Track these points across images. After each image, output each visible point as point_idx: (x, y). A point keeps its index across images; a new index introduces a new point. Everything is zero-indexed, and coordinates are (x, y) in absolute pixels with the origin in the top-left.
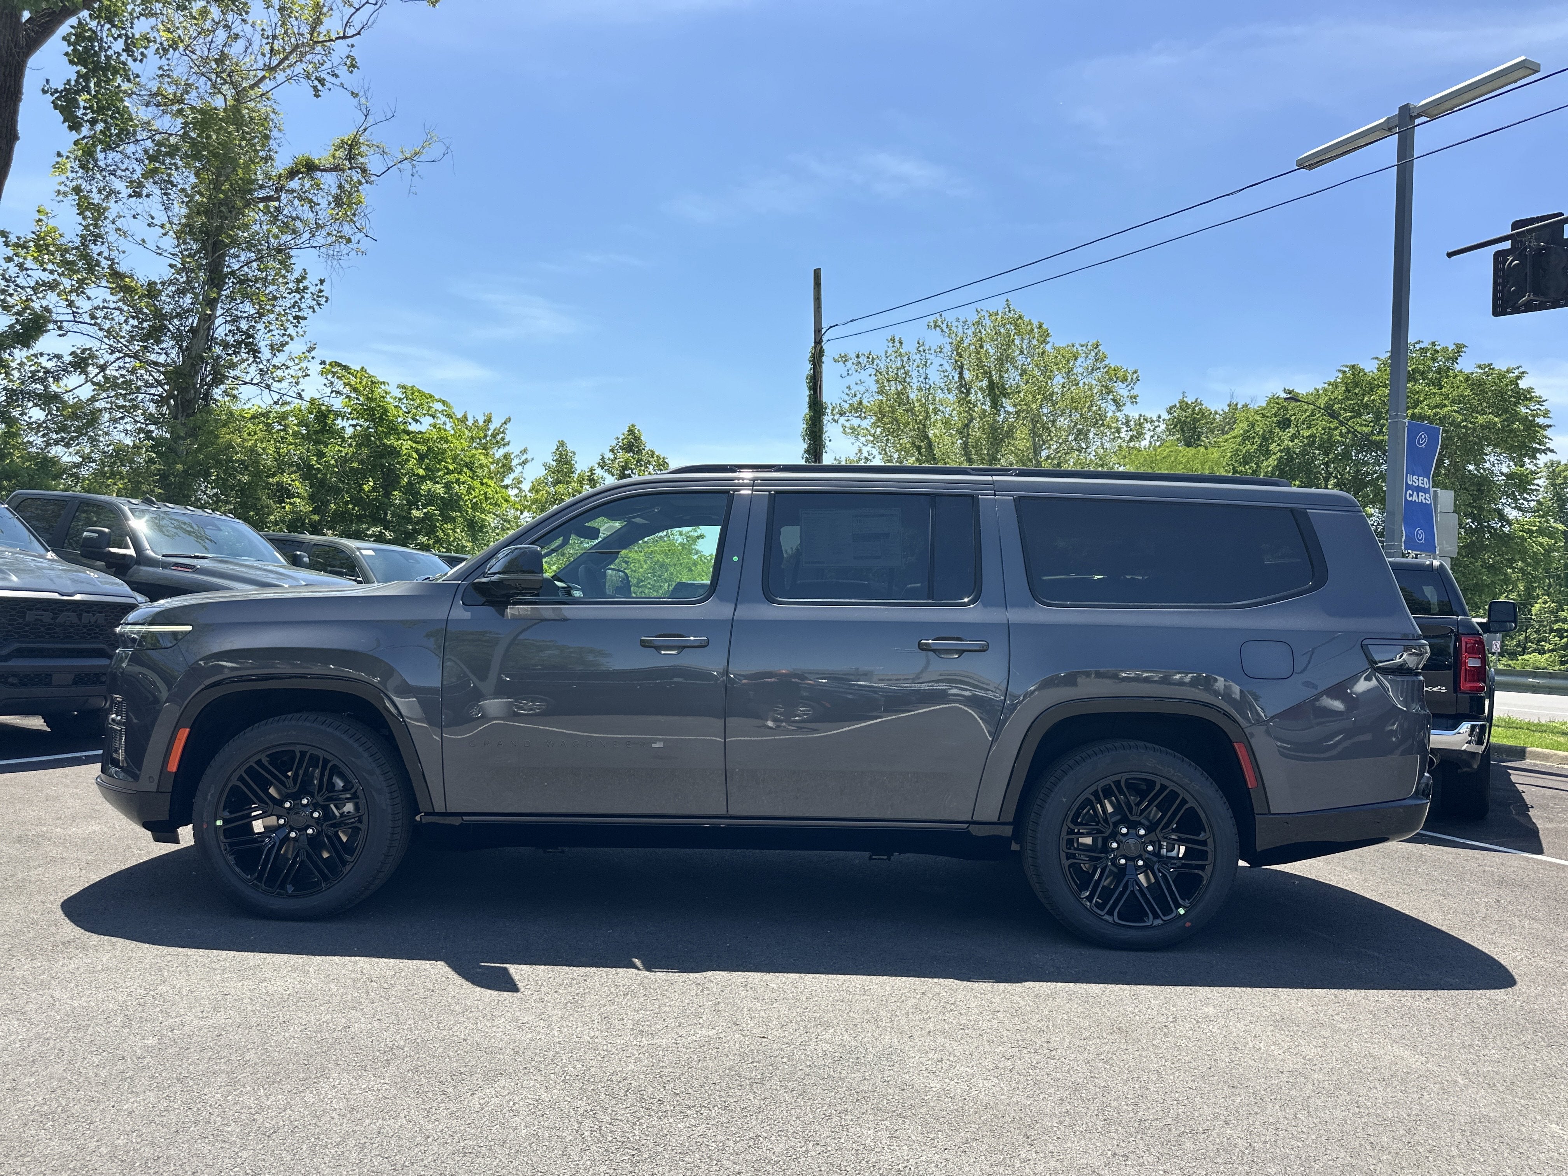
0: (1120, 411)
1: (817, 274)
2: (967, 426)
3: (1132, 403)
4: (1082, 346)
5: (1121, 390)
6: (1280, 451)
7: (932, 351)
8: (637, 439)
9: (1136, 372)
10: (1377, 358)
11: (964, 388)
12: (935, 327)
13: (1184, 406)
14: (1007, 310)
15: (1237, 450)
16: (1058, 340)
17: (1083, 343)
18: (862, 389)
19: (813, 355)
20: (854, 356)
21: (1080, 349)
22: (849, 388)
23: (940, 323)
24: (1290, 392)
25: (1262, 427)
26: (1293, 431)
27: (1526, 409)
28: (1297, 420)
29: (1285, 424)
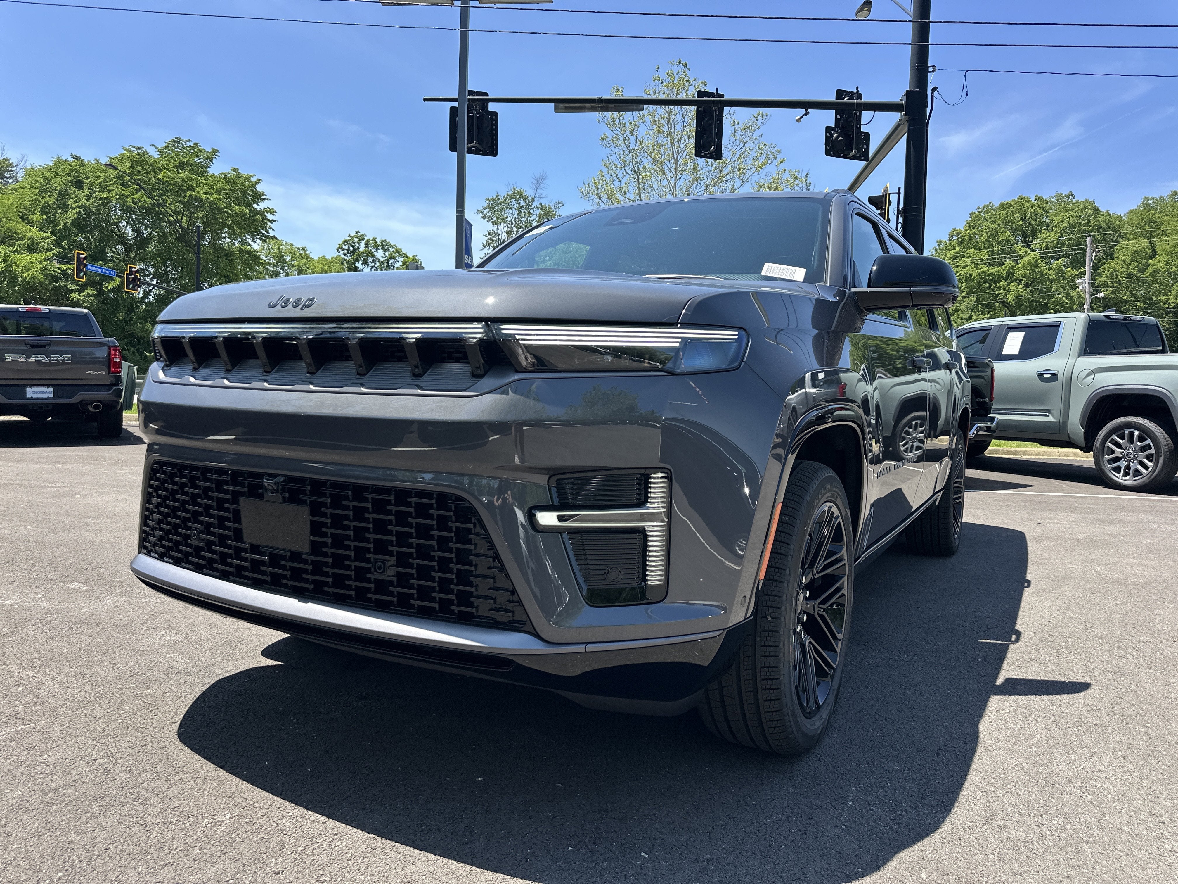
6: (78, 206)
10: (154, 146)
15: (35, 200)
24: (77, 158)
25: (58, 183)
26: (87, 192)
27: (260, 206)
28: (92, 184)
29: (79, 185)
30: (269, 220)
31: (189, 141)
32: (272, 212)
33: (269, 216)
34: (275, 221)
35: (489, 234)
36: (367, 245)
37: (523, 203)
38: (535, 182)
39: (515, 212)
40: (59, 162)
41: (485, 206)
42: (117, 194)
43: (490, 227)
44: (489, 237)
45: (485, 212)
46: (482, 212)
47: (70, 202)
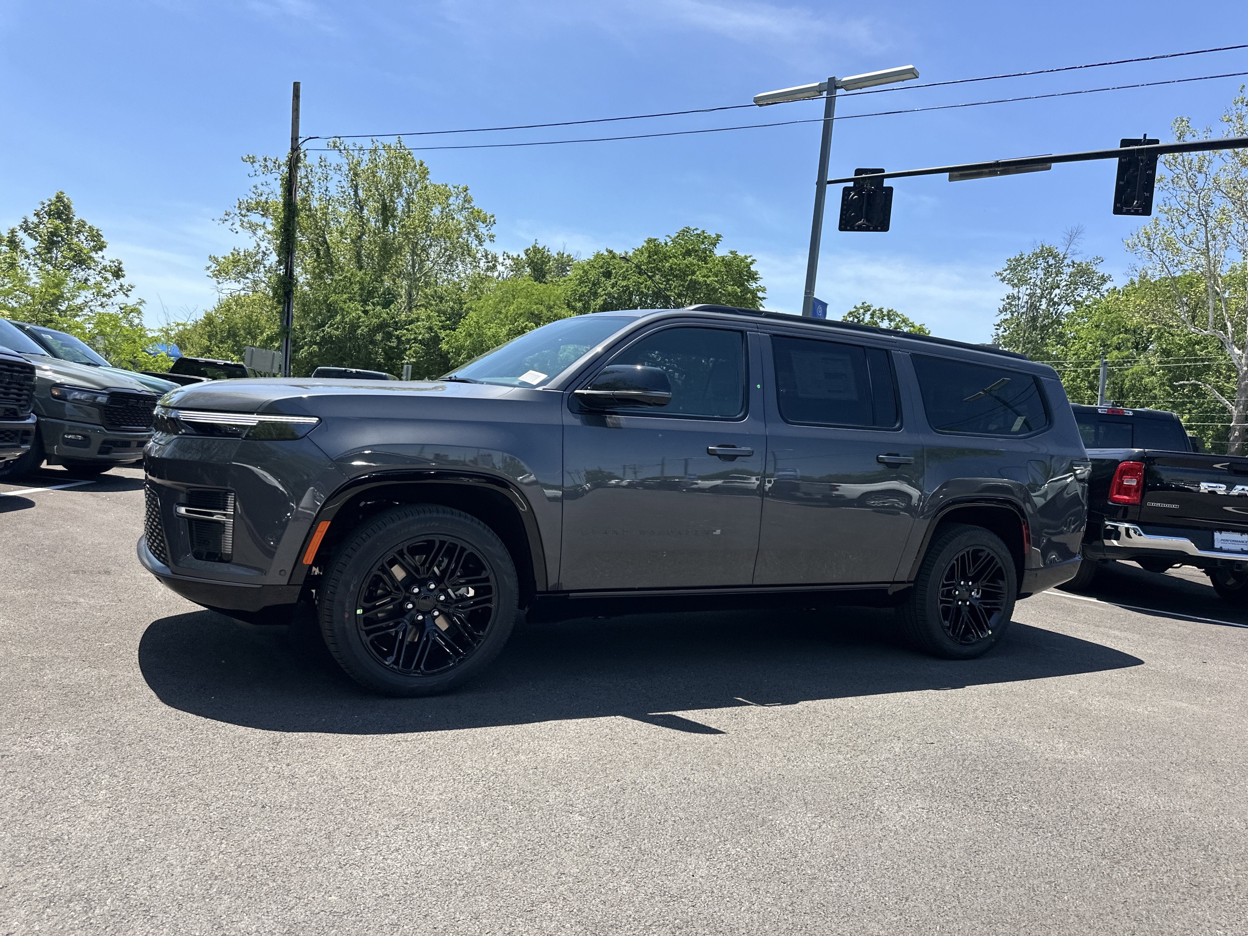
0: (481, 245)
1: (296, 86)
2: (360, 238)
3: (491, 240)
4: (455, 187)
5: (482, 229)
6: (605, 294)
7: (332, 168)
8: (67, 207)
9: (493, 216)
10: (669, 236)
11: (360, 205)
12: (335, 146)
13: (536, 250)
14: (399, 145)
15: (575, 290)
16: (433, 179)
17: (455, 185)
18: (267, 190)
19: (290, 159)
20: (261, 159)
21: (452, 189)
22: (255, 187)
23: (338, 144)
24: (611, 252)
25: (593, 275)
26: (613, 281)
27: (753, 285)
28: (616, 273)
29: (608, 275)
30: (759, 298)
31: (696, 229)
32: (764, 290)
33: (760, 294)
34: (764, 298)
35: (1008, 298)
36: (872, 316)
37: (1051, 261)
38: (1068, 237)
39: (1041, 273)
40: (598, 256)
41: (1006, 267)
42: (634, 282)
43: (1010, 290)
44: (1008, 301)
45: (1005, 274)
46: (1001, 274)
47: (599, 291)
